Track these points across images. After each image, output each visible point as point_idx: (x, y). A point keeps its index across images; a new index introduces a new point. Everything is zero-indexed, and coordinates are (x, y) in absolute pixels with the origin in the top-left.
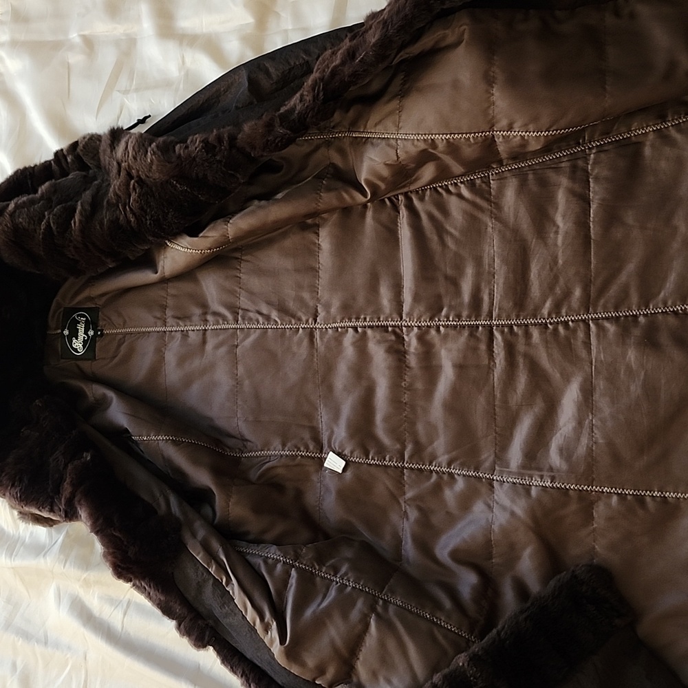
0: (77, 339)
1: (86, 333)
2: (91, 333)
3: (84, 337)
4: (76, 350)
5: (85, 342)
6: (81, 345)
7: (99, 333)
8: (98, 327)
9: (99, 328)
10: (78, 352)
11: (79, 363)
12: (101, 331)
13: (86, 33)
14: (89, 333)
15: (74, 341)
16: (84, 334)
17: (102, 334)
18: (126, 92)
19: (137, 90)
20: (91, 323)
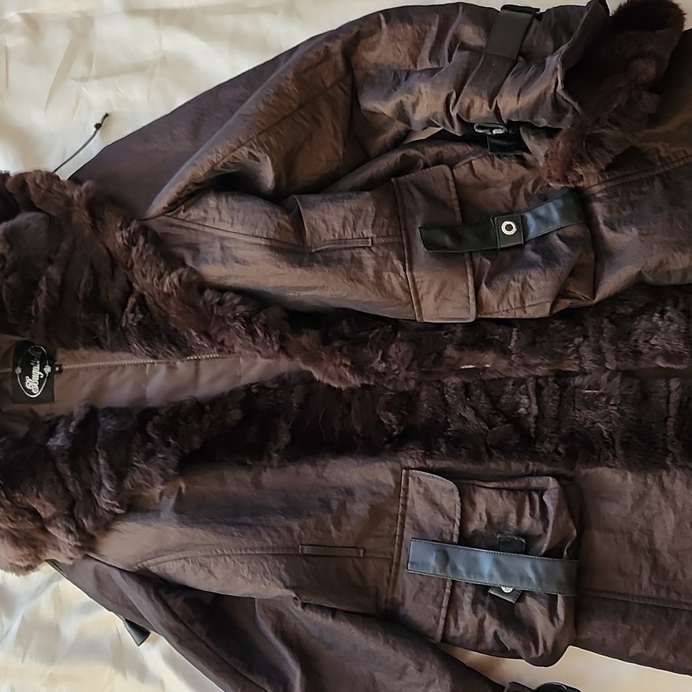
0: (31, 378)
1: (42, 370)
2: (48, 369)
3: (40, 375)
4: (30, 392)
5: (41, 381)
6: (35, 384)
7: (57, 369)
8: (55, 361)
9: (56, 363)
10: (34, 394)
11: (36, 408)
12: (60, 366)
13: (28, 11)
14: (45, 369)
15: (28, 379)
16: (40, 371)
17: (61, 371)
18: (84, 79)
19: (98, 77)
20: (47, 359)
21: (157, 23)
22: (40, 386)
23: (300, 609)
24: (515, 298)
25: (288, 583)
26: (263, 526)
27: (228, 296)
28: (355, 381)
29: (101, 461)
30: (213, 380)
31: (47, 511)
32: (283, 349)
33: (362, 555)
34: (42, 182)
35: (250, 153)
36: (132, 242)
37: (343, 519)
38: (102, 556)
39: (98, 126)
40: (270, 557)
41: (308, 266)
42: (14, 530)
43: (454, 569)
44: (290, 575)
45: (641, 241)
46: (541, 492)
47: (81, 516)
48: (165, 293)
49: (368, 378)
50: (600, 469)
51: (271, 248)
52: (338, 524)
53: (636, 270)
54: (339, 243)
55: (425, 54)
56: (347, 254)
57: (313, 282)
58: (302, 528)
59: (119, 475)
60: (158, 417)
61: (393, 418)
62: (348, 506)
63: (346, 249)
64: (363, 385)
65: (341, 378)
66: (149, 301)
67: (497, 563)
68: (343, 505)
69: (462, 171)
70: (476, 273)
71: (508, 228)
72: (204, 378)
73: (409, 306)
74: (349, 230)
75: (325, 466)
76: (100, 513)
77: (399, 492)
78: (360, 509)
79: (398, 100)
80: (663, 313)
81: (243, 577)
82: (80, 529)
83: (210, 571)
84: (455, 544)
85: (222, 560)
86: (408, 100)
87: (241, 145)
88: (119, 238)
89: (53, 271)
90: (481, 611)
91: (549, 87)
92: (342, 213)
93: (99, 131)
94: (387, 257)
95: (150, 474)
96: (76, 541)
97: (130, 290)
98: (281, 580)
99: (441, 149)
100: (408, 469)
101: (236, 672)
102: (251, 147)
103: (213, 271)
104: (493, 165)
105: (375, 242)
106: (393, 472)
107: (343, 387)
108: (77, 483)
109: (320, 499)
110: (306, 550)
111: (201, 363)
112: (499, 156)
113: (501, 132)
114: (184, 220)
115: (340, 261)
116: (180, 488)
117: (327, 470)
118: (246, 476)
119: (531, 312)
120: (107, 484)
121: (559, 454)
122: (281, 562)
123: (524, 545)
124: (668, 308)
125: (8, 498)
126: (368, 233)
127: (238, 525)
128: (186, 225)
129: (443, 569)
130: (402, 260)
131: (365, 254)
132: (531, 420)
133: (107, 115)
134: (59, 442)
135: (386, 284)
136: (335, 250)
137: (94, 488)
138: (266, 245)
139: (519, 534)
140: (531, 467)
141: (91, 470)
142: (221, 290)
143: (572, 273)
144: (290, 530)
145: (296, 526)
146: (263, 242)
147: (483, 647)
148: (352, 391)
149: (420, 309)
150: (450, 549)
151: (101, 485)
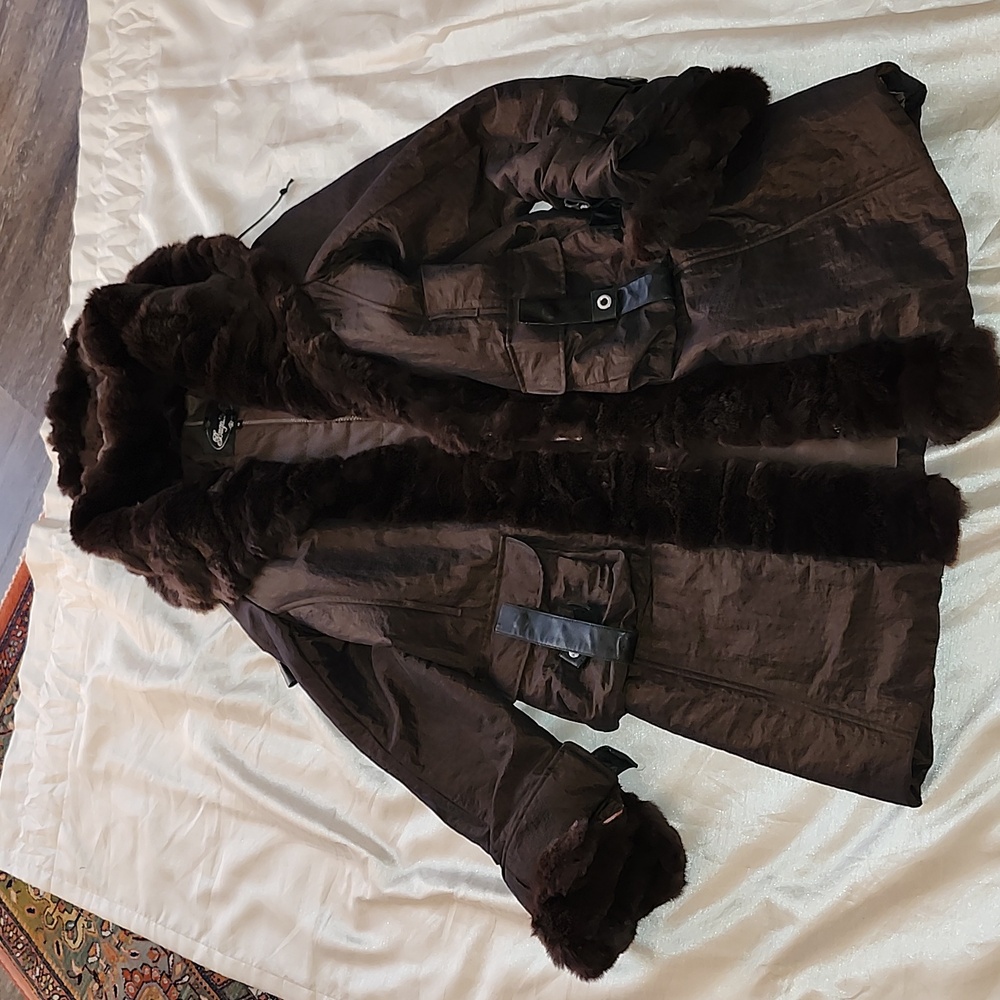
0: (217, 431)
1: (226, 425)
2: (231, 424)
3: (225, 430)
4: (215, 444)
5: (225, 434)
6: (220, 438)
7: (239, 424)
8: (238, 417)
9: (239, 419)
10: (219, 447)
11: (219, 458)
12: (241, 422)
13: (235, 77)
14: (229, 424)
15: (215, 433)
17: (241, 426)
18: (276, 145)
19: (287, 143)
20: (232, 415)
21: (336, 90)
22: (223, 440)
23: (402, 658)
24: (599, 374)
25: (388, 632)
26: (375, 580)
27: (360, 360)
28: (464, 449)
29: (247, 509)
30: (361, 441)
31: (207, 552)
32: (403, 414)
33: (460, 614)
34: (222, 247)
35: (379, 224)
36: (286, 306)
37: (446, 580)
38: (253, 597)
39: (283, 192)
40: (377, 608)
41: (422, 334)
42: (180, 566)
43: (532, 633)
44: (390, 625)
45: (709, 319)
46: (612, 564)
47: (233, 558)
48: (308, 356)
49: (475, 447)
50: (666, 545)
51: (392, 316)
52: (440, 582)
53: (703, 348)
54: (451, 313)
55: (531, 129)
56: (456, 324)
57: (425, 350)
58: (408, 584)
59: (262, 523)
60: (297, 472)
61: (495, 485)
62: (452, 568)
63: (456, 319)
64: (471, 452)
65: (453, 445)
66: (297, 361)
67: (564, 628)
68: (447, 567)
69: (569, 245)
70: (568, 347)
71: (603, 303)
72: (354, 438)
73: (513, 377)
74: (460, 301)
75: (439, 530)
76: (247, 556)
77: (498, 556)
78: (460, 571)
79: (502, 174)
80: (728, 393)
81: (354, 624)
82: (233, 569)
83: (330, 617)
84: (537, 609)
85: (340, 608)
86: (511, 173)
87: (372, 216)
88: (277, 302)
89: (224, 331)
90: (550, 673)
91: (606, 167)
92: (455, 284)
93: (284, 197)
94: (490, 327)
95: (287, 524)
96: (230, 581)
97: (284, 353)
98: (383, 629)
99: (552, 221)
100: (505, 536)
101: (348, 712)
102: (380, 218)
103: (349, 334)
104: (593, 239)
105: (481, 313)
106: (494, 539)
107: (455, 452)
108: (230, 527)
109: (430, 560)
110: (409, 604)
111: (352, 424)
112: (599, 231)
113: (586, 207)
114: (333, 286)
115: (449, 331)
116: (313, 540)
117: (440, 533)
118: (371, 533)
119: (612, 387)
120: (252, 530)
121: (631, 528)
122: (386, 613)
123: (588, 614)
124: (734, 388)
125: (172, 536)
126: (476, 304)
127: (355, 577)
128: (335, 291)
129: (522, 632)
130: (503, 331)
131: (471, 324)
132: (609, 494)
133: (292, 181)
134: (216, 490)
135: (489, 354)
136: (447, 319)
137: (243, 534)
138: (388, 313)
139: (590, 603)
140: (610, 540)
141: (241, 517)
142: (357, 354)
143: (651, 350)
144: (398, 586)
145: (403, 581)
146: (386, 310)
147: (551, 707)
148: (463, 456)
149: (522, 380)
150: (531, 614)
151: (247, 530)
